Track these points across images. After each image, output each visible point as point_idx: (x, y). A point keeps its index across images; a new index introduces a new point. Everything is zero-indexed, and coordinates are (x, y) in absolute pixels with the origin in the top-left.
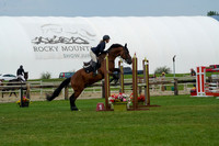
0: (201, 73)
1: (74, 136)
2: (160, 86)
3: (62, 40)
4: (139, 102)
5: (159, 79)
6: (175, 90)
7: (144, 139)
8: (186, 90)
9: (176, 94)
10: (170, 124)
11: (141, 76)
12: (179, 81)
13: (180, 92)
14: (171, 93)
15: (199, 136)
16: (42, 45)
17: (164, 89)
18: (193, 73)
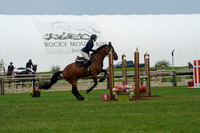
0: (197, 66)
1: (82, 124)
2: (160, 78)
3: (70, 37)
4: (141, 93)
5: (159, 72)
6: (174, 81)
7: (145, 127)
8: (184, 81)
9: (175, 85)
10: (169, 113)
11: (143, 68)
12: (178, 73)
13: (178, 84)
14: (170, 84)
15: (196, 124)
16: (52, 40)
17: (164, 80)
18: (190, 66)
